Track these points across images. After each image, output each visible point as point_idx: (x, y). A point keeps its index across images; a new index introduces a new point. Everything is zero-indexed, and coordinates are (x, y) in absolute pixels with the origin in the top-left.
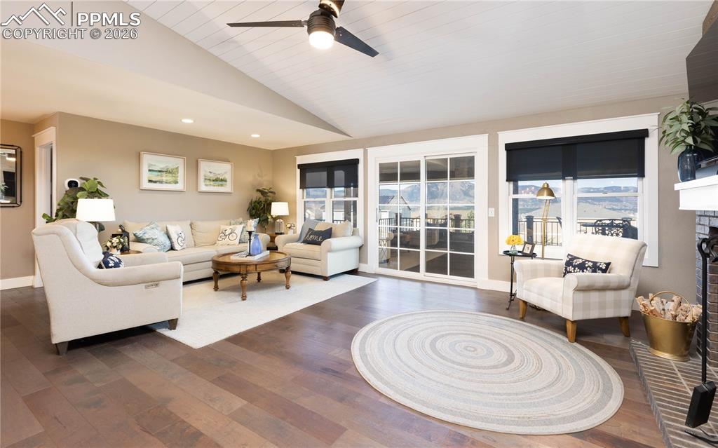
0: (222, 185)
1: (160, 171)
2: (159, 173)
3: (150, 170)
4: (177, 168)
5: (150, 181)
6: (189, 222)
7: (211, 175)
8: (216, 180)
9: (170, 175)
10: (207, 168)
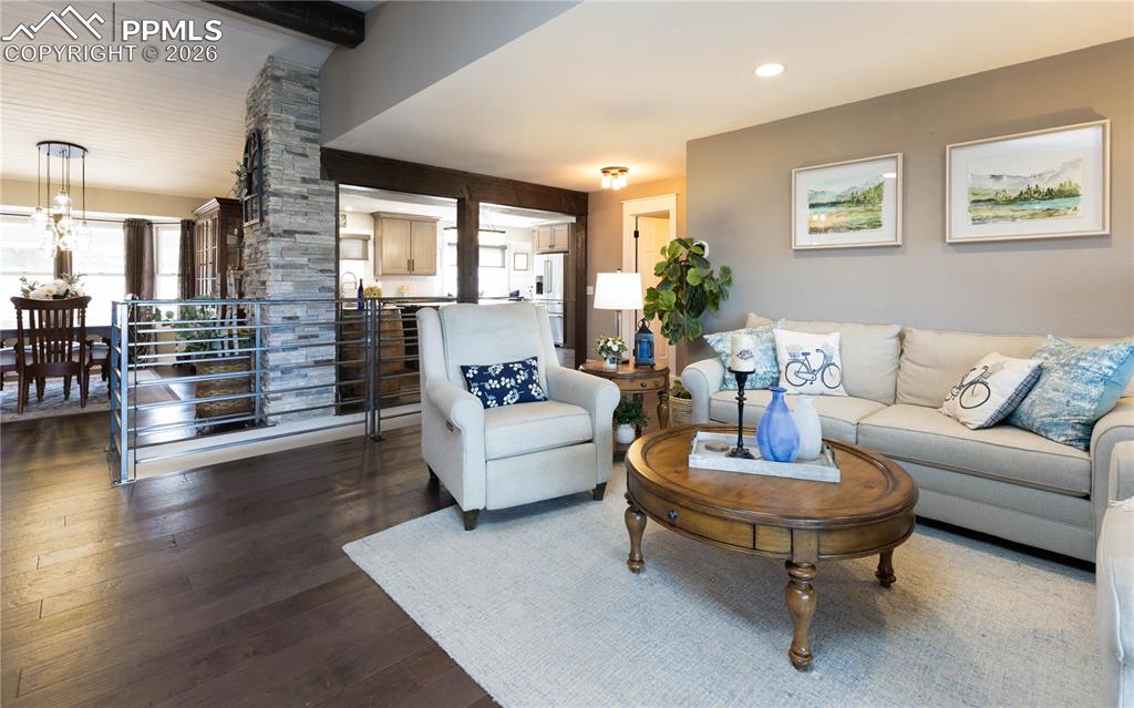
0: (1050, 213)
1: (834, 204)
2: (833, 209)
3: (812, 206)
4: (879, 188)
5: (813, 231)
6: (896, 329)
7: (998, 186)
8: (1023, 198)
9: (861, 208)
10: (973, 166)
